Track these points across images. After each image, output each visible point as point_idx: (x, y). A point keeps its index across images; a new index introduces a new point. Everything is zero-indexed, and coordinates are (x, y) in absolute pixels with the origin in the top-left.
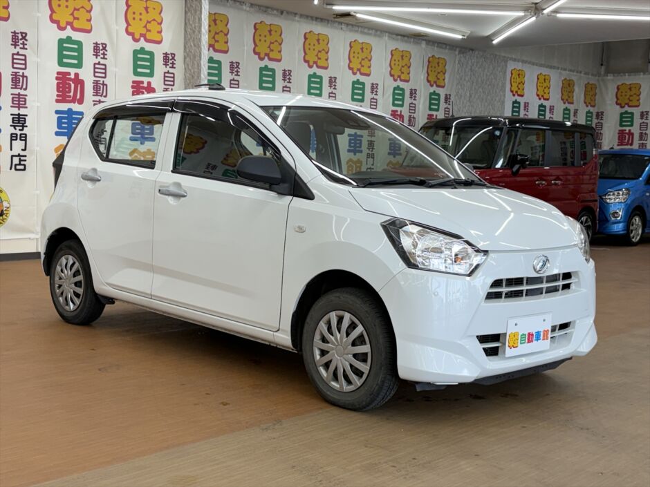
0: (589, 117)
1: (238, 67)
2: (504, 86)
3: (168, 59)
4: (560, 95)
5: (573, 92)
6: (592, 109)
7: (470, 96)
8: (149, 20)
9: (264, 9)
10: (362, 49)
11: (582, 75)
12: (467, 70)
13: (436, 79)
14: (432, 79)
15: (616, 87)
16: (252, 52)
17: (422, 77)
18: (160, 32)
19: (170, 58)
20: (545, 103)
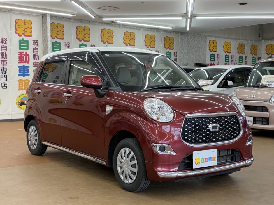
0: (253, 60)
1: (69, 44)
2: (205, 48)
3: (35, 43)
4: (237, 50)
5: (244, 49)
6: (255, 56)
7: (187, 53)
8: (26, 28)
9: (81, 21)
10: (130, 35)
11: (249, 41)
12: (185, 42)
13: (169, 46)
14: (167, 46)
15: (265, 46)
16: (76, 38)
17: (162, 46)
18: (31, 32)
19: (36, 42)
20: (228, 54)
